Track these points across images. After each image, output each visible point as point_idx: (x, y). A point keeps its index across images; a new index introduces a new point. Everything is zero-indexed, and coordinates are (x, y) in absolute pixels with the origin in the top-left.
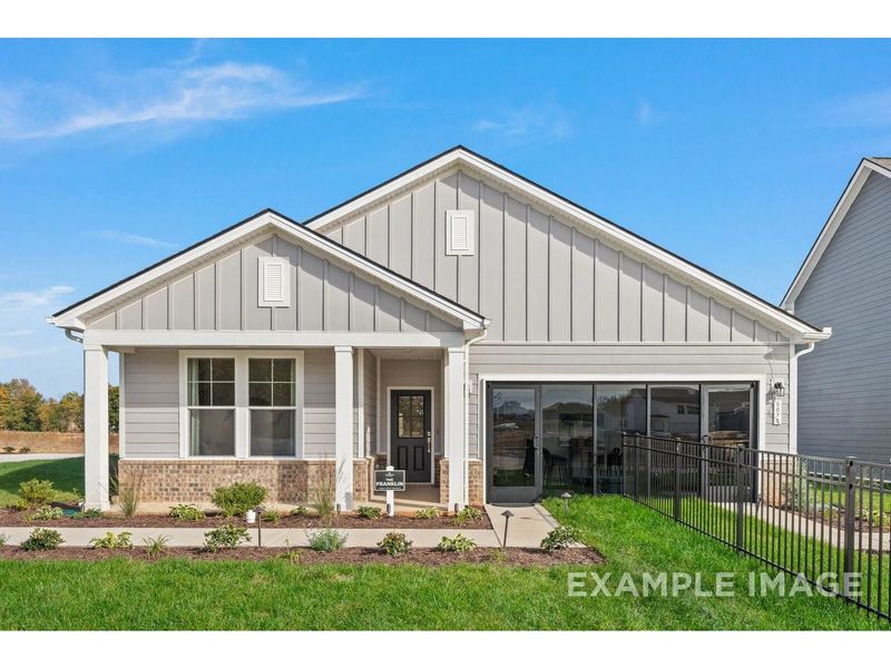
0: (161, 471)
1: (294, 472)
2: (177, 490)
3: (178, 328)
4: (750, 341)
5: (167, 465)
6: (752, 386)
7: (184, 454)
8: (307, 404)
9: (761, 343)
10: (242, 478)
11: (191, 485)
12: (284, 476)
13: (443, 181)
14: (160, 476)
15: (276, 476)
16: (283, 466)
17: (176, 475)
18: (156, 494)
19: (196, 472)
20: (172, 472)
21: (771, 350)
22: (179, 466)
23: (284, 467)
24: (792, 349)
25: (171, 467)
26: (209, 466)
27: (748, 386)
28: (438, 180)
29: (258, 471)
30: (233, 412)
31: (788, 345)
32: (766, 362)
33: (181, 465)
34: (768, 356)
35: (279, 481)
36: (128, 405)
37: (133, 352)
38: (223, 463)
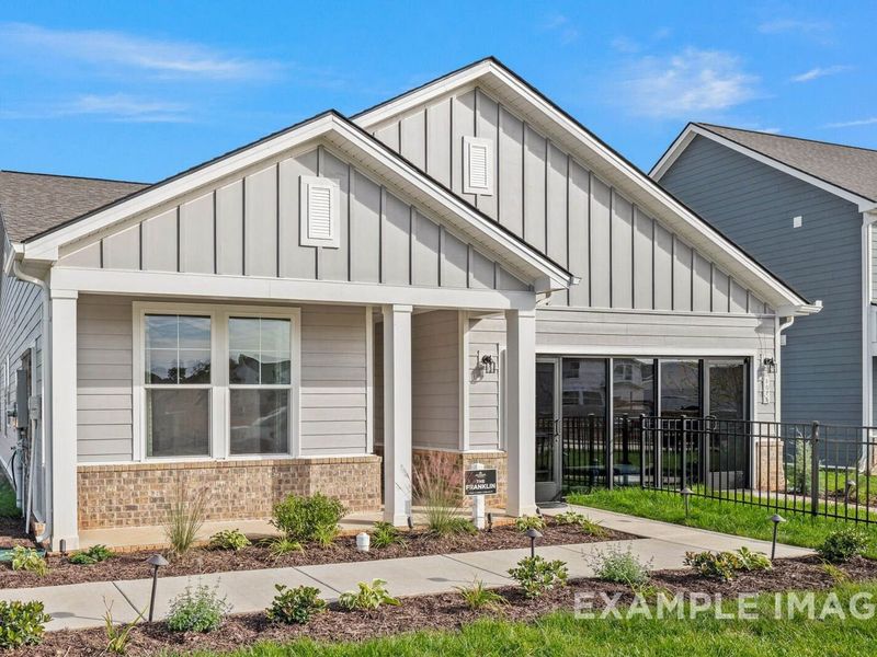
0: (110, 482)
1: (293, 475)
2: (134, 508)
4: (743, 313)
5: (119, 473)
6: (746, 361)
7: (141, 456)
8: (305, 382)
9: (753, 315)
10: (225, 486)
11: (154, 500)
12: (280, 481)
13: (459, 98)
14: (109, 489)
15: (270, 483)
16: (279, 467)
17: (132, 487)
18: (103, 516)
19: (161, 480)
20: (127, 482)
21: (760, 322)
22: (137, 473)
23: (280, 470)
24: (777, 322)
25: (125, 475)
26: (179, 470)
27: (741, 362)
28: (454, 97)
29: (246, 476)
31: (774, 318)
32: (757, 335)
33: (138, 471)
34: (758, 329)
35: (273, 488)
38: (198, 467)
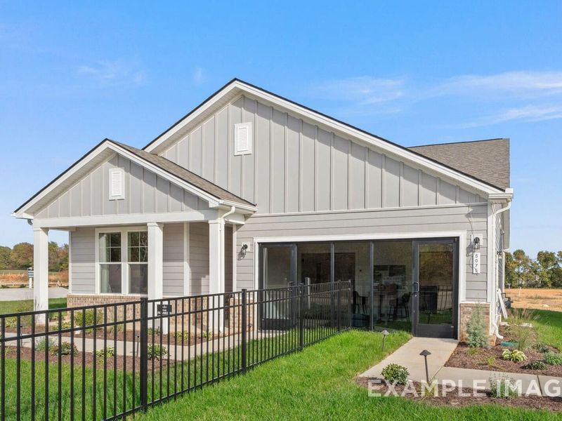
0: (85, 302)
3: (73, 216)
4: (453, 204)
5: (88, 298)
6: (454, 241)
7: (97, 292)
9: (463, 204)
13: (233, 104)
20: (91, 303)
21: (471, 210)
24: (489, 208)
25: (90, 300)
27: (452, 241)
28: (230, 104)
30: (120, 265)
31: (486, 206)
32: (466, 220)
34: (468, 215)
36: (73, 261)
37: (74, 230)
38: (114, 298)
